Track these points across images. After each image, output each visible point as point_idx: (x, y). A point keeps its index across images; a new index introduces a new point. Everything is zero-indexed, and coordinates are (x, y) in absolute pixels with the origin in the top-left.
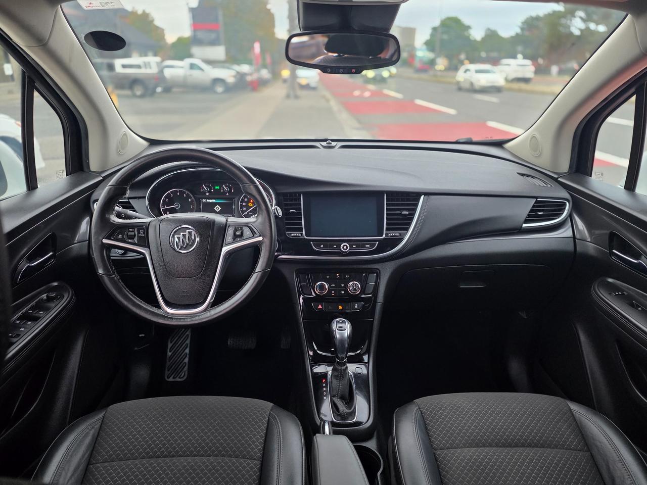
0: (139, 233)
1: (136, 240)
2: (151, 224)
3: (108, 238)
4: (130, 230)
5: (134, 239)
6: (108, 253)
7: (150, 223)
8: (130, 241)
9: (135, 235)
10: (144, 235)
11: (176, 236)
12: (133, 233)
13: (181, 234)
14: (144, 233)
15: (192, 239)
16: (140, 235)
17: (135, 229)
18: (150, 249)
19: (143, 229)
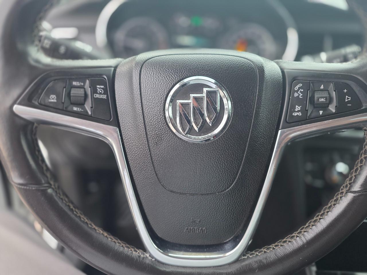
0: (94, 91)
1: (88, 107)
2: (118, 70)
3: (29, 101)
4: (75, 83)
5: (83, 104)
6: (29, 137)
7: (116, 67)
8: (75, 109)
9: (86, 95)
10: (104, 97)
11: (179, 102)
12: (81, 92)
13: (192, 95)
14: (105, 93)
15: (215, 109)
16: (97, 96)
17: (85, 83)
18: (119, 127)
19: (103, 83)
